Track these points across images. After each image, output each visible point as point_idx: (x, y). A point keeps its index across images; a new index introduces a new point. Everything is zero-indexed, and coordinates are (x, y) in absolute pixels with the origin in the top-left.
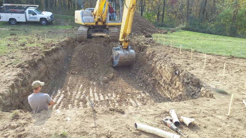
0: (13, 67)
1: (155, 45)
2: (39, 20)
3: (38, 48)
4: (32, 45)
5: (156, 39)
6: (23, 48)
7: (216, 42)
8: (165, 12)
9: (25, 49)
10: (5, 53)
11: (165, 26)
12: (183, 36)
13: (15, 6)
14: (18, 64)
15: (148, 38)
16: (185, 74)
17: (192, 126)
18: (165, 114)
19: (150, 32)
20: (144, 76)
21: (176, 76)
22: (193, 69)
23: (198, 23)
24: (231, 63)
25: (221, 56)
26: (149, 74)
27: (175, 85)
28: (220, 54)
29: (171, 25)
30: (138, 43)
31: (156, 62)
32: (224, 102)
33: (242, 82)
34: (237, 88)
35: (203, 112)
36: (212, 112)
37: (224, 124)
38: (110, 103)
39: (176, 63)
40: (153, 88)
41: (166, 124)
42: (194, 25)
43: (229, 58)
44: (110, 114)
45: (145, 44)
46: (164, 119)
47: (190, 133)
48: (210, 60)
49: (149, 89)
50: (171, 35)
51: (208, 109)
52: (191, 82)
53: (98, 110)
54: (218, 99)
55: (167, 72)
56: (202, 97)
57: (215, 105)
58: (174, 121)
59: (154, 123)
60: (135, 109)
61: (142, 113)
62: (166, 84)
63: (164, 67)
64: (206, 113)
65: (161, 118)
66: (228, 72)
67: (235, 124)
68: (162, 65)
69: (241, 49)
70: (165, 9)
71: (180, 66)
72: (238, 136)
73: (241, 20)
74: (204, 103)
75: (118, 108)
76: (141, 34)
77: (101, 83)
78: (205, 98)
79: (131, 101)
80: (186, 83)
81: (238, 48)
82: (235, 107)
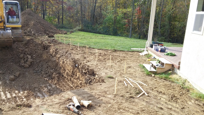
1: (57, 43)
5: (58, 38)
7: (104, 40)
8: (64, 16)
11: (65, 28)
12: (80, 36)
15: (51, 38)
16: (83, 66)
17: (90, 107)
18: (68, 101)
19: (52, 32)
20: (50, 71)
21: (76, 68)
22: (89, 62)
23: (90, 25)
24: (115, 55)
25: (108, 50)
26: (54, 69)
27: (76, 76)
28: (107, 48)
29: (69, 27)
30: (42, 43)
31: (59, 58)
32: (111, 85)
33: (122, 68)
34: (120, 73)
35: (98, 94)
36: (104, 93)
37: (112, 101)
38: (17, 99)
39: (76, 58)
40: (58, 80)
41: (69, 109)
42: (88, 27)
43: (113, 52)
44: (17, 110)
45: (48, 43)
46: (67, 106)
47: (88, 113)
48: (101, 53)
49: (55, 82)
50: (71, 35)
51: (101, 91)
52: (88, 72)
53: (5, 108)
54: (107, 83)
55: (69, 66)
56: (97, 83)
57: (106, 88)
58: (76, 106)
59: (59, 110)
60: (42, 101)
61: (48, 104)
62: (69, 76)
63: (66, 62)
64: (100, 95)
65: (65, 105)
66: (113, 62)
67: (119, 99)
68: (65, 60)
69: (121, 45)
70: (64, 13)
71: (79, 60)
72: (122, 108)
73: (119, 23)
74: (98, 87)
75: (25, 103)
76: (45, 35)
78: (98, 83)
79: (39, 94)
80: (84, 73)
81: (119, 44)
82: (119, 87)
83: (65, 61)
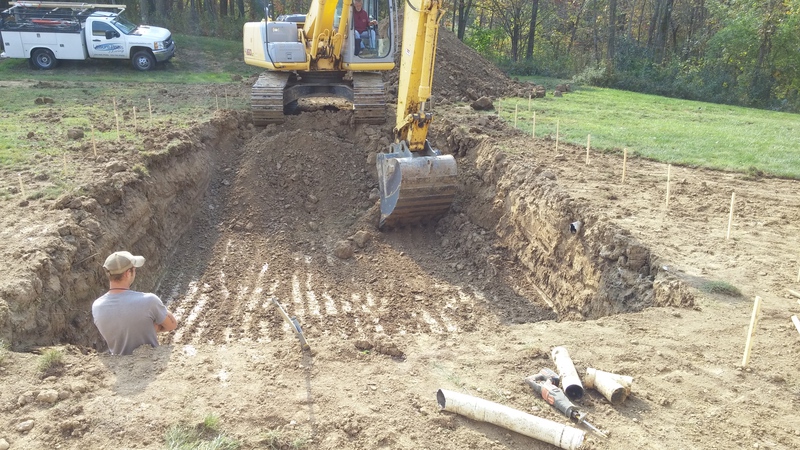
0: (46, 207)
1: (503, 134)
2: (126, 53)
3: (126, 145)
4: (106, 136)
5: (509, 115)
6: (77, 144)
7: (704, 126)
8: (539, 27)
9: (85, 149)
10: (19, 161)
11: (538, 73)
12: (597, 107)
13: (51, 9)
14: (60, 198)
15: (483, 111)
16: (601, 232)
17: (623, 400)
18: (535, 362)
19: (488, 91)
20: (470, 237)
21: (573, 238)
22: (630, 215)
23: (646, 62)
24: (755, 193)
25: (722, 171)
26: (486, 230)
27: (571, 265)
28: (718, 163)
29: (556, 69)
30: (449, 130)
31: (507, 190)
32: (728, 324)
33: (788, 255)
34: (772, 278)
35: (661, 355)
36: (690, 354)
37: (729, 394)
38: (357, 323)
39: (574, 196)
40: (497, 275)
41: (538, 394)
42: (634, 68)
43: (747, 179)
44: (356, 361)
45: (471, 131)
46: (532, 378)
47: (616, 423)
48: (685, 183)
49: (485, 279)
50: (559, 104)
51: (677, 344)
52: (621, 258)
53: (320, 348)
54: (708, 312)
55: (545, 225)
56: (659, 306)
57: (699, 332)
58: (566, 384)
59: (500, 391)
60: (439, 343)
61: (460, 358)
62: (541, 264)
63: (532, 208)
64: (670, 359)
65: (522, 374)
66: (742, 224)
67: (765, 393)
68: (528, 200)
69: (788, 149)
70: (539, 15)
71: (587, 205)
72: (774, 434)
73: (789, 52)
74: (663, 324)
75: (384, 342)
76: (459, 100)
77: (330, 259)
78: (667, 310)
79: (427, 317)
80: (606, 258)
81: (777, 144)
82: (766, 340)
83: (531, 203)
